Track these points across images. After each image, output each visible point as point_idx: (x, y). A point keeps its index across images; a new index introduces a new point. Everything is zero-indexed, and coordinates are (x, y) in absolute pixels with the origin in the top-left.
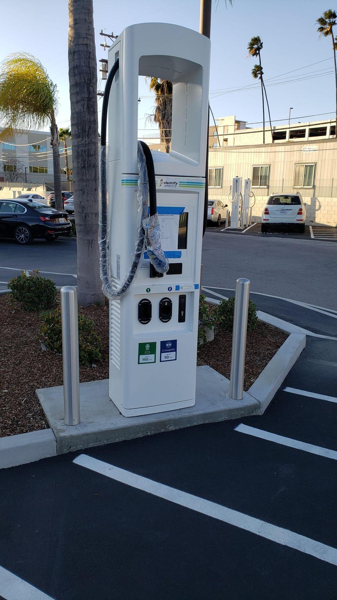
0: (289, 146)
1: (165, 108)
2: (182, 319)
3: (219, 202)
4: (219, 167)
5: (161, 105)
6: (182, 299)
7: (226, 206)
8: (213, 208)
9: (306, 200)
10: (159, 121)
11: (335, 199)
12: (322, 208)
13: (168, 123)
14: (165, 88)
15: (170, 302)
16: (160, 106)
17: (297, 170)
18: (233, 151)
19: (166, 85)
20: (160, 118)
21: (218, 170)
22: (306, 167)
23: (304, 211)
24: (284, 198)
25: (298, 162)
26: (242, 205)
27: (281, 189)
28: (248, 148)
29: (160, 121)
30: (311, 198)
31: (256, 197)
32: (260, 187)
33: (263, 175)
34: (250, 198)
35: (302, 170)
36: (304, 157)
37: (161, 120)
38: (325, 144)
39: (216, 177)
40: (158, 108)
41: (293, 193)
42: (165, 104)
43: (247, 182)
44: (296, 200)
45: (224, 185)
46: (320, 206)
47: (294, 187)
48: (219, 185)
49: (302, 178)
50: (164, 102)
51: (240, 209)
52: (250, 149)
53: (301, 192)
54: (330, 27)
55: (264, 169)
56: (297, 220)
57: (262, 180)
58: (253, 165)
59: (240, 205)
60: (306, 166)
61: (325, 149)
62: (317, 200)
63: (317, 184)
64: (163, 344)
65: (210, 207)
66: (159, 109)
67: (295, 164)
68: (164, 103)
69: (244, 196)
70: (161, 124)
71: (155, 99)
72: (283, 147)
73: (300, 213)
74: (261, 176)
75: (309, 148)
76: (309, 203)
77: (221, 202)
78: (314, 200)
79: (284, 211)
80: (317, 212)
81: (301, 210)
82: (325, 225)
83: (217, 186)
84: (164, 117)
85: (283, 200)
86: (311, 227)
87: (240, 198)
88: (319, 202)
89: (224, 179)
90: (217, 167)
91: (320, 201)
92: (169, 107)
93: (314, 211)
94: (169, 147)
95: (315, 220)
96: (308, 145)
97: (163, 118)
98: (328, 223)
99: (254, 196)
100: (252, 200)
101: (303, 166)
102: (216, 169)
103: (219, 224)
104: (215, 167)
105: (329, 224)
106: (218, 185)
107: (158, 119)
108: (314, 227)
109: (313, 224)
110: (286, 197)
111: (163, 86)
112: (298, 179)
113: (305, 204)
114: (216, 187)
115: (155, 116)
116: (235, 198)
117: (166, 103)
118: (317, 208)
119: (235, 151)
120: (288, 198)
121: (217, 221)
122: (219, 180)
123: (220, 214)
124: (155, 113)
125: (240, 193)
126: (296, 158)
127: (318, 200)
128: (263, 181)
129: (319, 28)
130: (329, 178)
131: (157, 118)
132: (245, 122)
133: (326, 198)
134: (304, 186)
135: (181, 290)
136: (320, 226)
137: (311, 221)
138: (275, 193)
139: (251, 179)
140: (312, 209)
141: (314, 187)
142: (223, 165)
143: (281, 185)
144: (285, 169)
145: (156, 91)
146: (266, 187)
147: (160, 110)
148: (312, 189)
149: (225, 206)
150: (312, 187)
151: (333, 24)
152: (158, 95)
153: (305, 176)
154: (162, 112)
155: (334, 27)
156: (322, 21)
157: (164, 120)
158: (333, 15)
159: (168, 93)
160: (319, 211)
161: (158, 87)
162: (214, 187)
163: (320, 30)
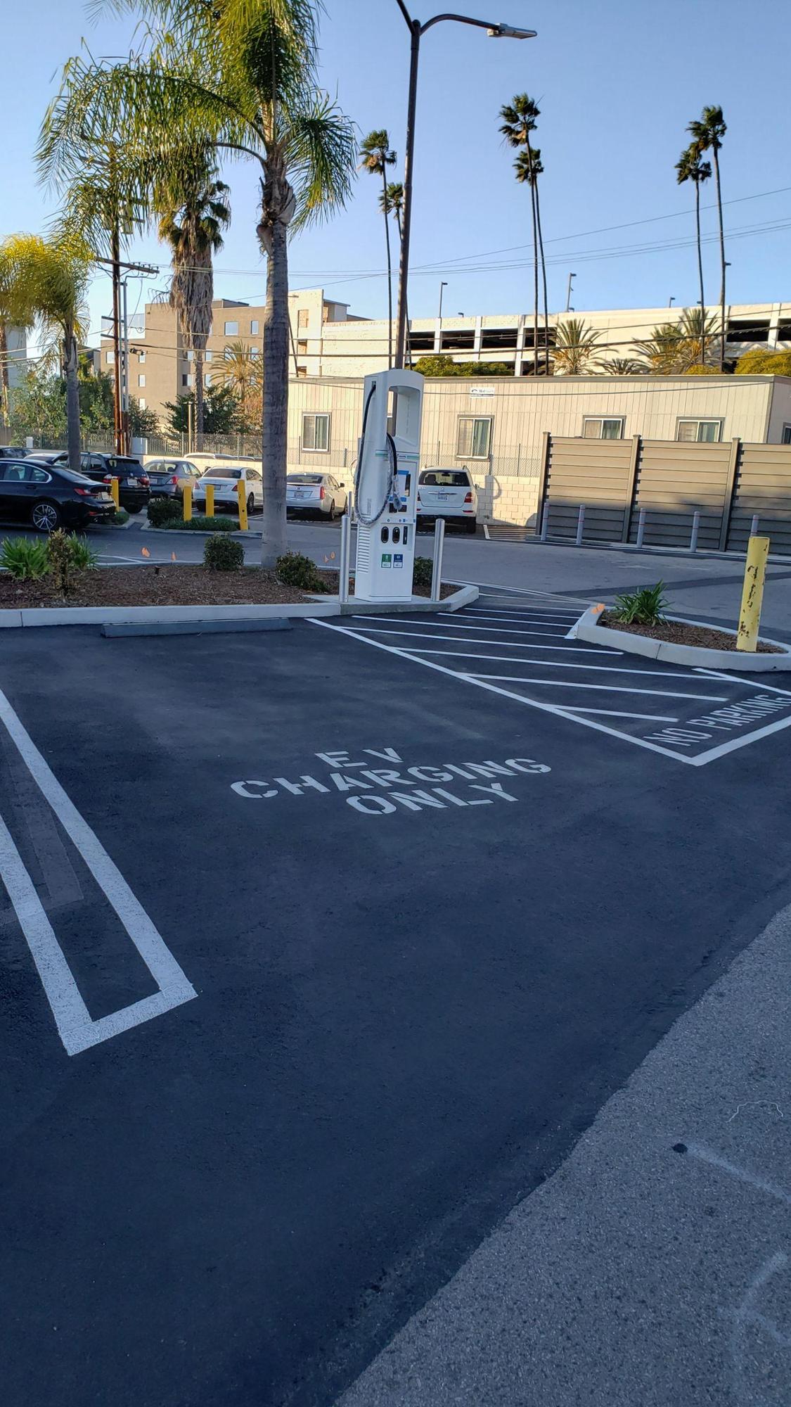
0: (447, 384)
1: (195, 280)
2: (405, 542)
3: (331, 478)
4: (322, 413)
5: (183, 272)
6: (406, 528)
7: (342, 485)
8: (322, 488)
9: (478, 479)
10: (180, 306)
11: (524, 480)
12: (503, 494)
13: (200, 312)
14: (192, 238)
15: (399, 530)
16: (182, 274)
17: (462, 426)
18: (348, 385)
19: (195, 234)
20: (183, 300)
21: (322, 420)
22: (476, 422)
23: (474, 497)
24: (443, 475)
25: (463, 414)
27: (435, 459)
29: (183, 306)
30: (486, 476)
35: (471, 425)
36: (473, 404)
37: (186, 304)
38: (507, 385)
39: (318, 432)
40: (178, 280)
41: (456, 466)
42: (193, 273)
44: (461, 479)
45: (332, 448)
46: (500, 491)
47: (458, 456)
48: (324, 448)
49: (470, 442)
50: (189, 268)
53: (469, 464)
54: (525, 130)
56: (464, 511)
60: (476, 420)
61: (508, 393)
62: (495, 481)
63: (495, 454)
64: (395, 556)
66: (181, 280)
67: (459, 416)
70: (185, 313)
71: (171, 259)
72: (439, 385)
73: (468, 500)
75: (481, 391)
76: (483, 486)
78: (490, 480)
79: (443, 496)
80: (495, 501)
81: (470, 494)
82: (509, 523)
83: (319, 448)
84: (191, 299)
85: (440, 478)
86: (485, 526)
88: (498, 484)
89: (333, 437)
90: (320, 413)
91: (499, 482)
92: (201, 279)
93: (492, 498)
95: (491, 514)
96: (479, 384)
97: (189, 299)
98: (514, 519)
101: (471, 421)
102: (317, 416)
103: (333, 517)
104: (315, 413)
105: (514, 522)
106: (321, 447)
107: (178, 301)
108: (490, 526)
109: (489, 522)
110: (446, 473)
111: (188, 233)
112: (464, 443)
113: (476, 486)
114: (317, 450)
115: (172, 294)
118: (495, 494)
120: (449, 476)
121: (329, 511)
122: (324, 437)
123: (333, 500)
124: (170, 289)
126: (459, 406)
127: (497, 481)
129: (504, 128)
130: (513, 444)
131: (176, 300)
132: (346, 306)
133: (510, 478)
134: (473, 455)
135: (406, 522)
136: (500, 524)
137: (485, 517)
138: (428, 465)
140: (488, 495)
141: (490, 458)
142: (330, 411)
143: (435, 453)
144: (441, 425)
145: (173, 242)
147: (181, 283)
148: (487, 461)
149: (340, 485)
150: (486, 457)
151: (530, 126)
152: (177, 252)
153: (474, 438)
154: (187, 289)
155: (531, 132)
156: (510, 115)
157: (190, 305)
158: (529, 108)
159: (198, 250)
160: (499, 499)
161: (176, 236)
162: (314, 450)
163: (504, 130)
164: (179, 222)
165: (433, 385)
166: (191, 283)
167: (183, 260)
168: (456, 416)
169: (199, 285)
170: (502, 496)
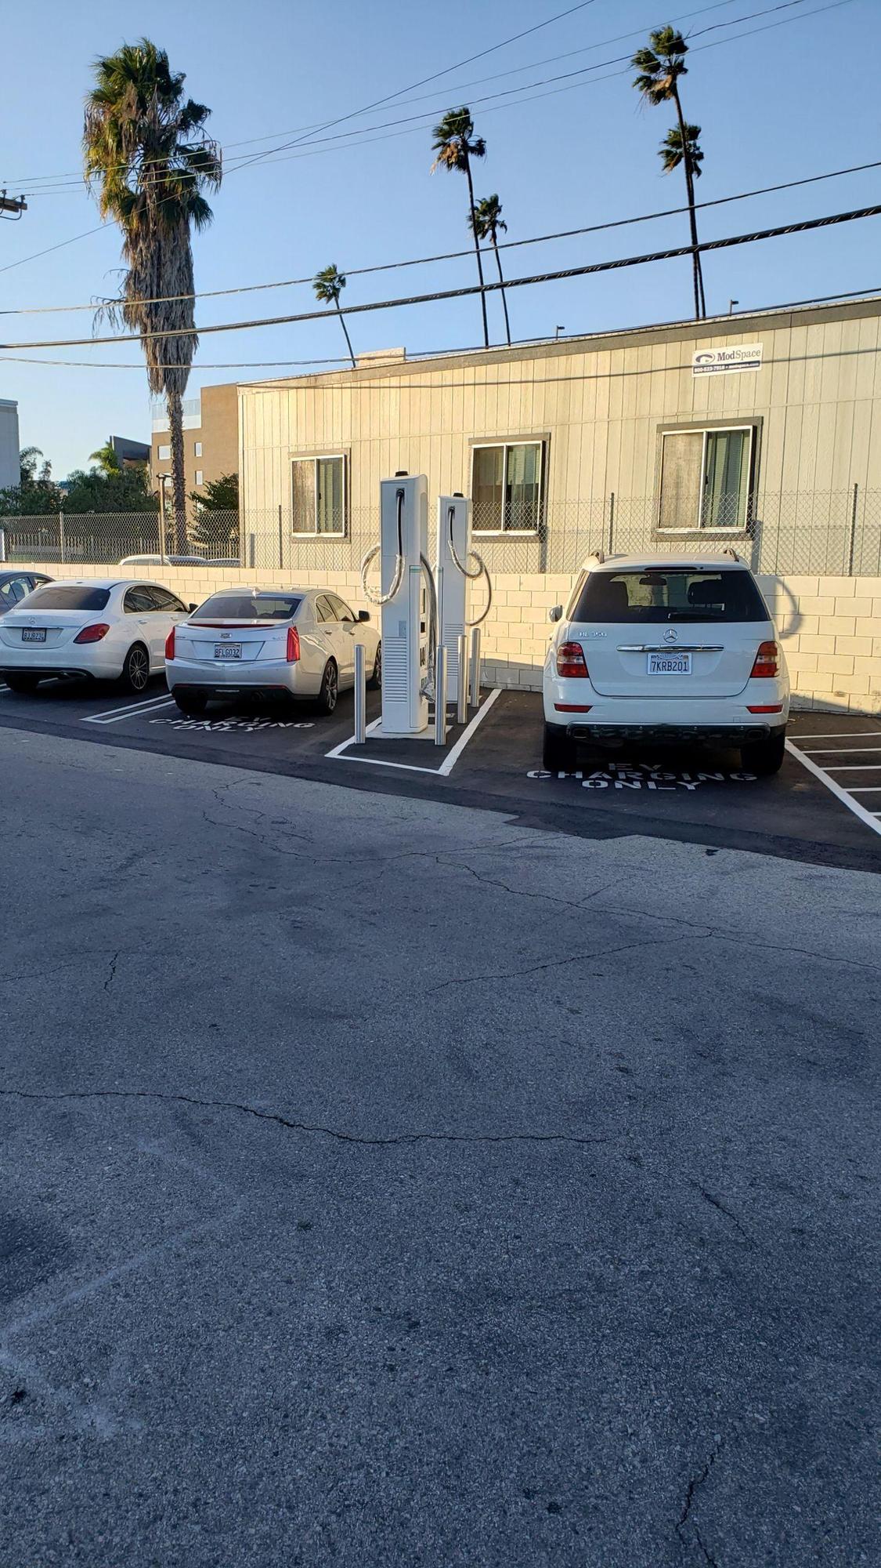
0: (627, 350)
1: (159, 277)
3: (329, 603)
4: (332, 452)
5: (142, 264)
7: (364, 616)
8: (299, 629)
10: (139, 319)
11: (868, 585)
12: (808, 627)
16: (139, 267)
17: (671, 452)
18: (385, 382)
19: (157, 199)
20: (144, 310)
21: (330, 466)
22: (711, 441)
25: (673, 420)
26: (433, 620)
28: (447, 368)
29: (145, 321)
31: (492, 576)
32: (504, 533)
33: (519, 481)
34: (468, 580)
35: (696, 452)
36: (701, 396)
37: (149, 316)
38: (799, 332)
39: (323, 496)
40: (134, 278)
42: (159, 264)
43: (452, 510)
45: (355, 529)
46: (797, 617)
47: (660, 530)
48: (336, 529)
49: (692, 492)
50: (152, 257)
51: (423, 640)
52: (456, 371)
54: (670, 76)
55: (520, 457)
56: (753, 710)
57: (513, 504)
58: (472, 441)
59: (425, 618)
60: (709, 435)
61: (802, 355)
62: (780, 590)
63: (766, 514)
65: (282, 626)
66: (139, 277)
67: (661, 428)
68: (155, 258)
69: (441, 571)
70: (149, 331)
71: (122, 243)
72: (604, 355)
74: (509, 488)
77: (338, 598)
82: (827, 704)
83: (326, 530)
84: (156, 306)
87: (424, 583)
88: (792, 597)
89: (355, 503)
90: (326, 452)
91: (795, 593)
94: (180, 408)
96: (717, 340)
97: (154, 309)
98: (840, 694)
99: (484, 574)
100: (476, 591)
101: (696, 437)
102: (318, 461)
104: (315, 453)
106: (331, 527)
107: (136, 312)
111: (146, 199)
112: (678, 497)
114: (323, 535)
115: (126, 302)
116: (394, 583)
117: (159, 258)
118: (781, 625)
119: (394, 381)
121: (317, 691)
122: (336, 504)
123: (332, 659)
124: (123, 294)
125: (422, 557)
126: (662, 400)
127: (787, 590)
128: (518, 507)
129: (639, 80)
131: (132, 311)
134: (703, 525)
139: (468, 494)
141: (757, 530)
142: (348, 445)
144: (615, 452)
145: (123, 216)
146: (532, 533)
147: (140, 283)
148: (743, 540)
149: (358, 618)
150: (743, 529)
151: (678, 69)
152: (130, 231)
153: (706, 482)
154: (149, 289)
155: (680, 77)
156: (646, 60)
157: (156, 315)
158: (676, 45)
159: (162, 225)
160: (794, 639)
161: (125, 203)
162: (313, 535)
163: (641, 84)
164: (133, 183)
165: (592, 356)
166: (155, 280)
167: (141, 244)
168: (654, 428)
169: (169, 283)
170: (802, 631)
